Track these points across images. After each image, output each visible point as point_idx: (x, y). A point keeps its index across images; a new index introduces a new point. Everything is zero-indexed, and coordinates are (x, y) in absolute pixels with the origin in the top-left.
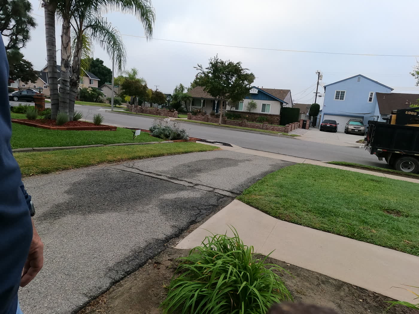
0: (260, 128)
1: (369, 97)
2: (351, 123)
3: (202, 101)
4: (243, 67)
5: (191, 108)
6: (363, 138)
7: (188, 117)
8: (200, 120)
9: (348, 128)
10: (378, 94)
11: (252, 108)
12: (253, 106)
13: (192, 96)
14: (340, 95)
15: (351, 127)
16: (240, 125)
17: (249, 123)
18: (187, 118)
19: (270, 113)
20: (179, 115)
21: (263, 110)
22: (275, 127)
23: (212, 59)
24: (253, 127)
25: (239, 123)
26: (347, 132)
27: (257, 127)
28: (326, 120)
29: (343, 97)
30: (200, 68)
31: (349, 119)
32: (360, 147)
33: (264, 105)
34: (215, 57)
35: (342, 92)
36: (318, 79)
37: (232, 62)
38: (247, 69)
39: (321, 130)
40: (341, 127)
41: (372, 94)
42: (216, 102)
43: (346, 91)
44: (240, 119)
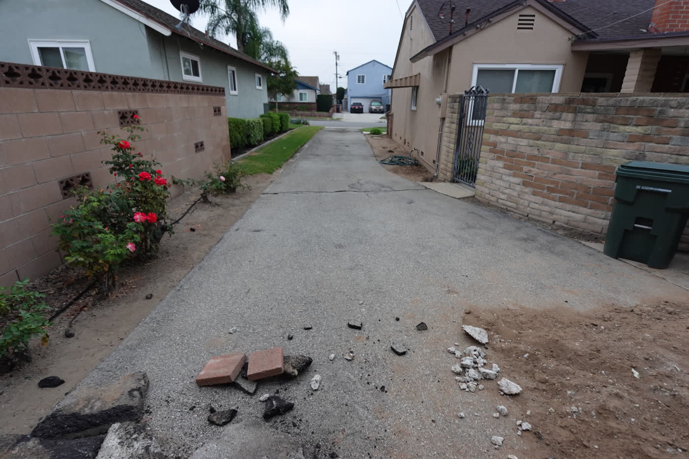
2: (373, 104)
4: (293, 66)
6: (384, 115)
9: (371, 109)
11: (291, 98)
12: (292, 96)
14: (361, 79)
15: (374, 107)
19: (307, 101)
21: (301, 99)
26: (372, 111)
28: (354, 103)
29: (364, 81)
31: (371, 100)
33: (301, 94)
35: (362, 76)
36: (336, 60)
39: (352, 112)
40: (365, 109)
41: (385, 76)
43: (365, 75)
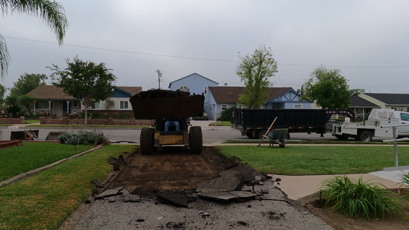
0: (128, 124)
1: (205, 90)
3: (50, 103)
5: (35, 111)
7: (40, 121)
8: (58, 124)
10: (210, 88)
11: (110, 106)
12: (112, 104)
13: (36, 98)
16: (106, 123)
17: (115, 120)
18: (39, 123)
20: (26, 120)
21: (122, 106)
22: (142, 122)
23: (68, 59)
24: (121, 124)
25: (105, 122)
27: (125, 124)
30: (55, 68)
32: (215, 129)
33: (122, 102)
34: (74, 58)
35: (184, 87)
36: (159, 77)
37: (93, 62)
38: (110, 69)
41: (206, 88)
42: (68, 103)
44: (99, 118)
